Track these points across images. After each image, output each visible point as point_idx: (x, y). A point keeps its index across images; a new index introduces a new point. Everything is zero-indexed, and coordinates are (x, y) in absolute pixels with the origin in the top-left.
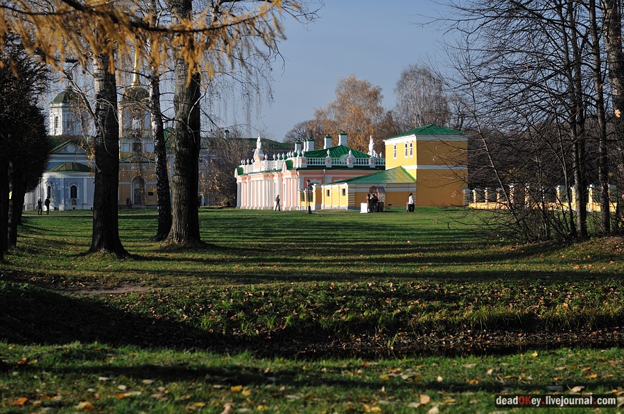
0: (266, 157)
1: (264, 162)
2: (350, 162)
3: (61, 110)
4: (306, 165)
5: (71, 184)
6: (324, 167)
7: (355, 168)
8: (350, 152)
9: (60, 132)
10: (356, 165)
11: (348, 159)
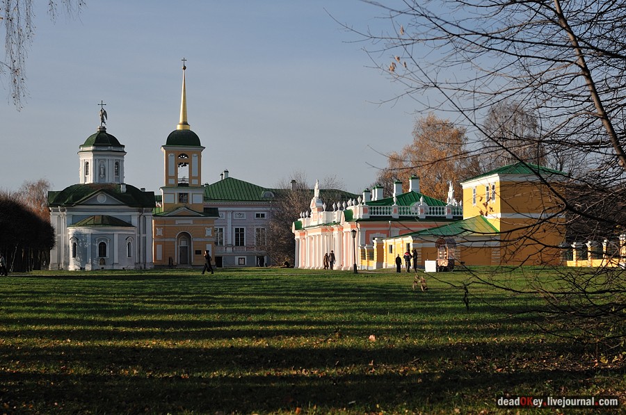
0: (324, 206)
1: (322, 213)
2: (422, 211)
3: (91, 154)
4: (368, 216)
5: (99, 240)
6: (390, 218)
7: (428, 219)
8: (421, 200)
9: (90, 180)
10: (429, 215)
11: (419, 208)
